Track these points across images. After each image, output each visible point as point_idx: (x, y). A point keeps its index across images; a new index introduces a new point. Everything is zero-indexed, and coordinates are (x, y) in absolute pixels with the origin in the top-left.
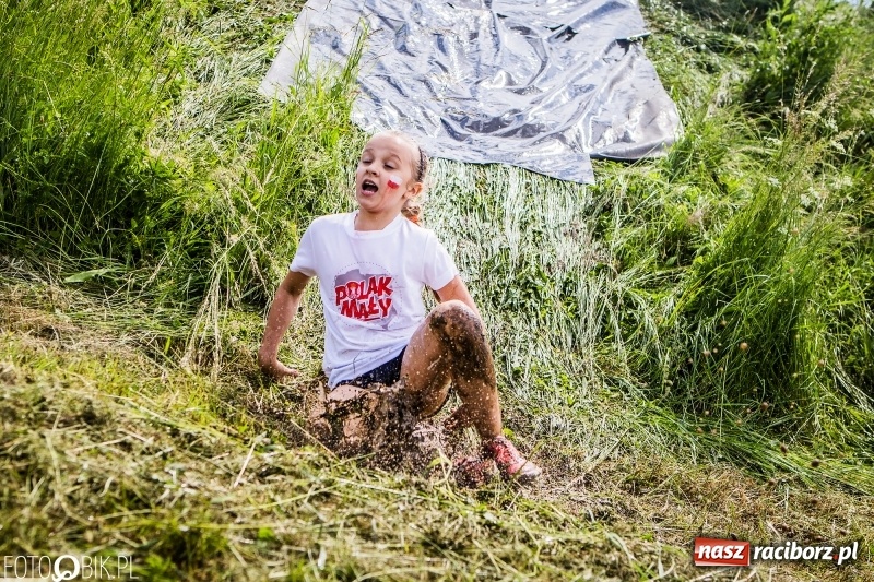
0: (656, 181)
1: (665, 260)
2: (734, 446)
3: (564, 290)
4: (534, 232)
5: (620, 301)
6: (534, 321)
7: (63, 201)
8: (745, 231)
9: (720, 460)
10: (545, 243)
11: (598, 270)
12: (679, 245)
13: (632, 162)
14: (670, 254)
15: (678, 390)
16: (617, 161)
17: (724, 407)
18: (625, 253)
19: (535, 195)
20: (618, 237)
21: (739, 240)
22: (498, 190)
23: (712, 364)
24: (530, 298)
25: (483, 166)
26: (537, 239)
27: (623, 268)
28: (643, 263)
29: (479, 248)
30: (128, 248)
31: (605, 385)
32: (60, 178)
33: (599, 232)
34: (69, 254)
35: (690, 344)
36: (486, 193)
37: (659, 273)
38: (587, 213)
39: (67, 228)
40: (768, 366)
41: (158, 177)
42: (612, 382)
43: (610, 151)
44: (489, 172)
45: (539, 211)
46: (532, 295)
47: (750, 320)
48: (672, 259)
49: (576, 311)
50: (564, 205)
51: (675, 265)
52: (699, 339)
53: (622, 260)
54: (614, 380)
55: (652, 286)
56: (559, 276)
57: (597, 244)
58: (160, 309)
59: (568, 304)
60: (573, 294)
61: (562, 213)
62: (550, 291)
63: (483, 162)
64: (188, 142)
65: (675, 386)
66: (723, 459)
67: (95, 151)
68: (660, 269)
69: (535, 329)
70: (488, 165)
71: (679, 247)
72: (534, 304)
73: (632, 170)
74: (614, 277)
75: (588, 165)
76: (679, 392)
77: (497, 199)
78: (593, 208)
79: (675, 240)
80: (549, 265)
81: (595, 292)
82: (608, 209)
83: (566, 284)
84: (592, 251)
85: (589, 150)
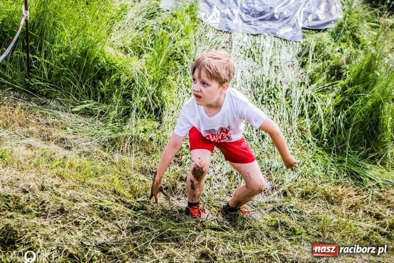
0: (328, 42)
1: (330, 78)
2: (352, 170)
3: (287, 93)
4: (275, 66)
5: (309, 100)
6: (273, 109)
7: (71, 74)
8: (361, 70)
9: (345, 177)
10: (279, 71)
11: (301, 84)
12: (336, 71)
13: (319, 31)
14: (332, 75)
15: (330, 143)
16: (313, 30)
17: (349, 152)
18: (313, 76)
19: (276, 48)
20: (311, 68)
21: (359, 74)
22: (261, 47)
23: (344, 132)
24: (271, 98)
25: (255, 35)
26: (277, 69)
27: (312, 83)
28: (321, 81)
29: (251, 75)
30: (99, 93)
31: (300, 139)
32: (70, 66)
33: (303, 65)
34: (75, 97)
35: (336, 122)
36: (256, 48)
37: (327, 85)
38: (299, 55)
39: (74, 86)
40: (368, 133)
41: (110, 63)
42: (303, 138)
43: (310, 25)
44: (257, 38)
45: (278, 56)
46: (273, 97)
47: (360, 114)
48: (333, 77)
49: (291, 103)
50: (288, 52)
51: (334, 80)
52: (340, 120)
53: (311, 79)
54: (304, 137)
55: (323, 91)
56: (285, 87)
57: (302, 71)
58: (110, 124)
59: (288, 100)
60: (290, 95)
61: (288, 56)
62: (281, 95)
63: (256, 34)
64: (130, 32)
65: (329, 141)
66: (346, 176)
67: (84, 54)
68: (327, 82)
69: (273, 113)
70: (257, 35)
71: (336, 72)
72: (273, 101)
73: (319, 35)
74: (308, 87)
75: (300, 33)
76: (331, 143)
77: (260, 51)
78: (301, 53)
79: (334, 69)
80: (281, 82)
81: (299, 94)
82: (307, 55)
83: (287, 91)
84: (299, 74)
85: (301, 25)
